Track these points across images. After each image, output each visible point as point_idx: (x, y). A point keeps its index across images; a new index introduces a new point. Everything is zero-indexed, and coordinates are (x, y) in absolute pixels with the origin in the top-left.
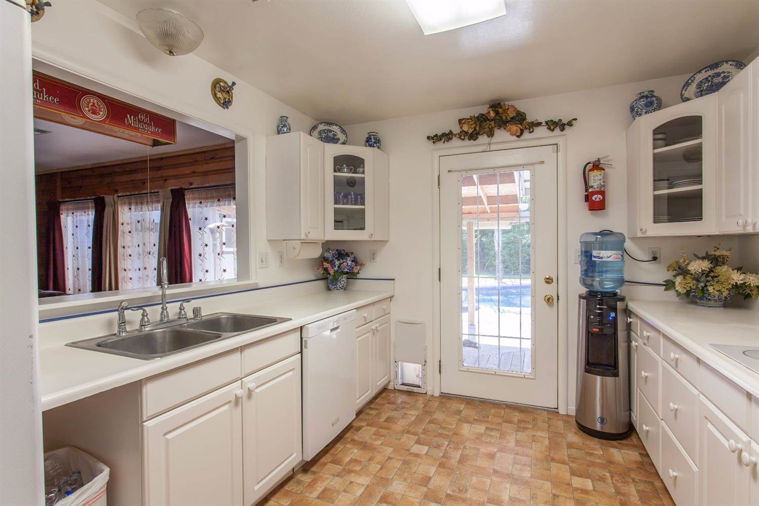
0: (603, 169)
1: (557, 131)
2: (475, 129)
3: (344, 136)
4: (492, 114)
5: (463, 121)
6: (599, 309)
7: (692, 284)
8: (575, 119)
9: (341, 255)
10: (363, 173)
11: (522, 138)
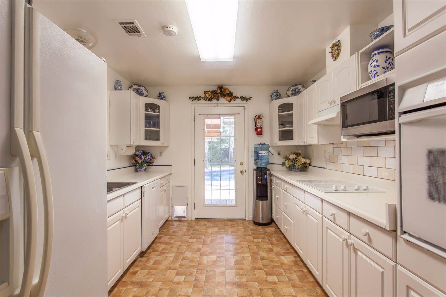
0: (262, 119)
1: (245, 101)
2: (211, 97)
3: (147, 92)
4: (219, 91)
5: (206, 92)
6: (261, 174)
7: (291, 163)
8: (252, 97)
9: (145, 153)
10: (159, 112)
11: (231, 102)
